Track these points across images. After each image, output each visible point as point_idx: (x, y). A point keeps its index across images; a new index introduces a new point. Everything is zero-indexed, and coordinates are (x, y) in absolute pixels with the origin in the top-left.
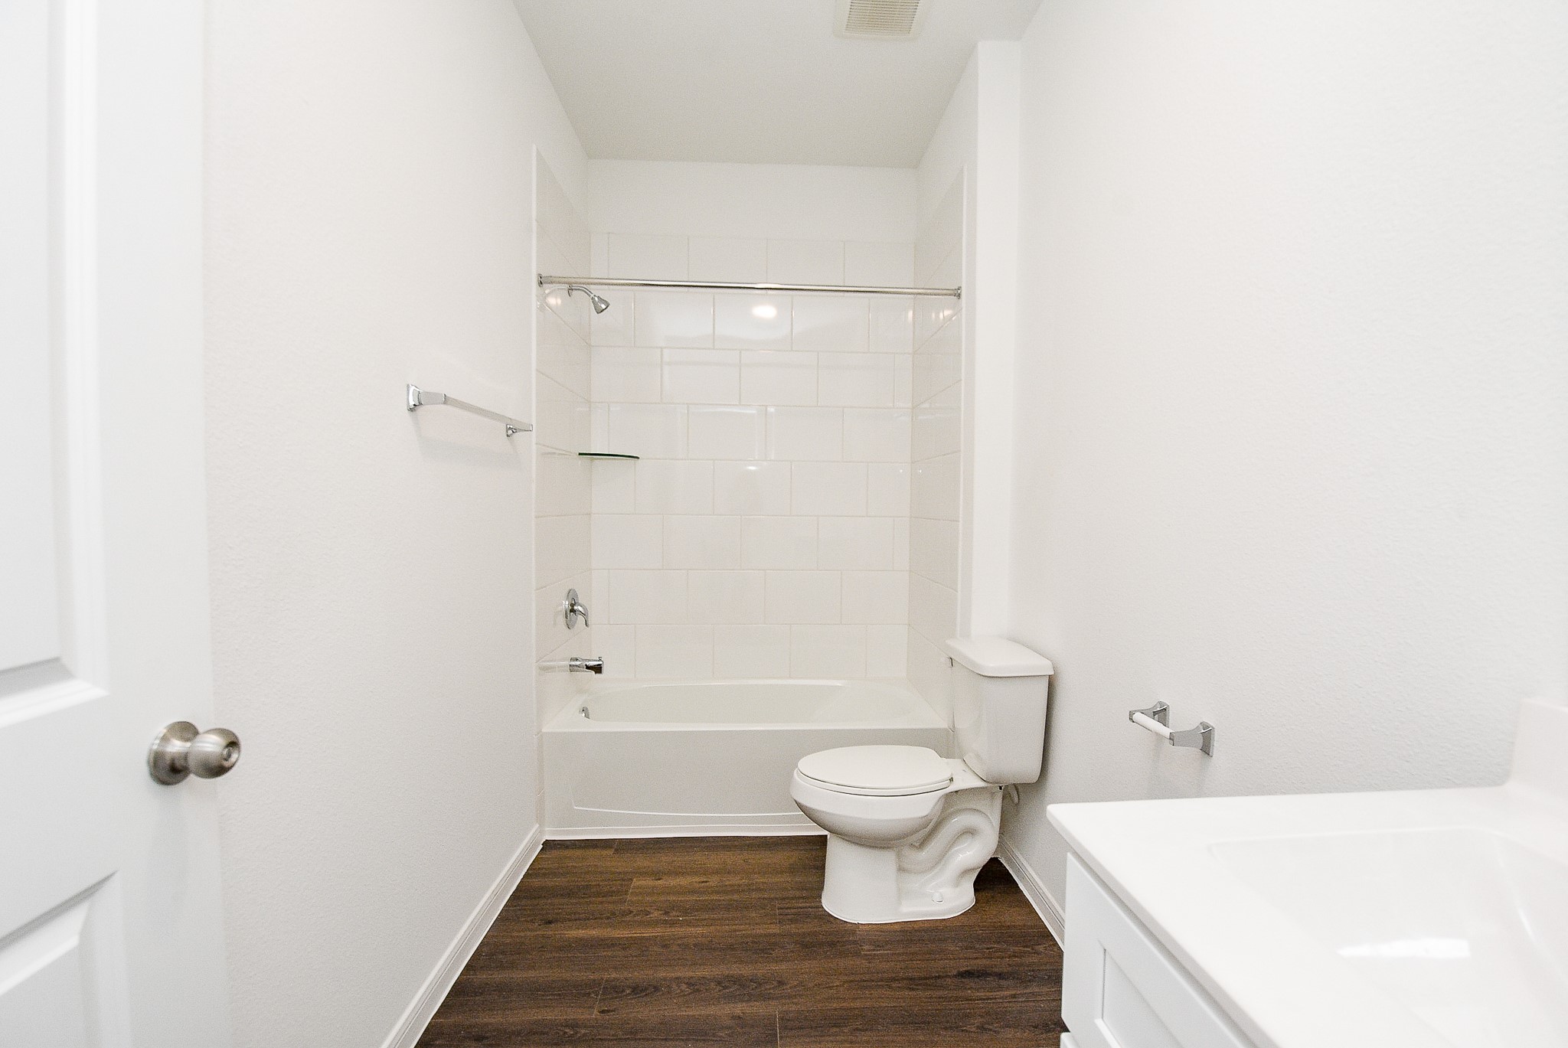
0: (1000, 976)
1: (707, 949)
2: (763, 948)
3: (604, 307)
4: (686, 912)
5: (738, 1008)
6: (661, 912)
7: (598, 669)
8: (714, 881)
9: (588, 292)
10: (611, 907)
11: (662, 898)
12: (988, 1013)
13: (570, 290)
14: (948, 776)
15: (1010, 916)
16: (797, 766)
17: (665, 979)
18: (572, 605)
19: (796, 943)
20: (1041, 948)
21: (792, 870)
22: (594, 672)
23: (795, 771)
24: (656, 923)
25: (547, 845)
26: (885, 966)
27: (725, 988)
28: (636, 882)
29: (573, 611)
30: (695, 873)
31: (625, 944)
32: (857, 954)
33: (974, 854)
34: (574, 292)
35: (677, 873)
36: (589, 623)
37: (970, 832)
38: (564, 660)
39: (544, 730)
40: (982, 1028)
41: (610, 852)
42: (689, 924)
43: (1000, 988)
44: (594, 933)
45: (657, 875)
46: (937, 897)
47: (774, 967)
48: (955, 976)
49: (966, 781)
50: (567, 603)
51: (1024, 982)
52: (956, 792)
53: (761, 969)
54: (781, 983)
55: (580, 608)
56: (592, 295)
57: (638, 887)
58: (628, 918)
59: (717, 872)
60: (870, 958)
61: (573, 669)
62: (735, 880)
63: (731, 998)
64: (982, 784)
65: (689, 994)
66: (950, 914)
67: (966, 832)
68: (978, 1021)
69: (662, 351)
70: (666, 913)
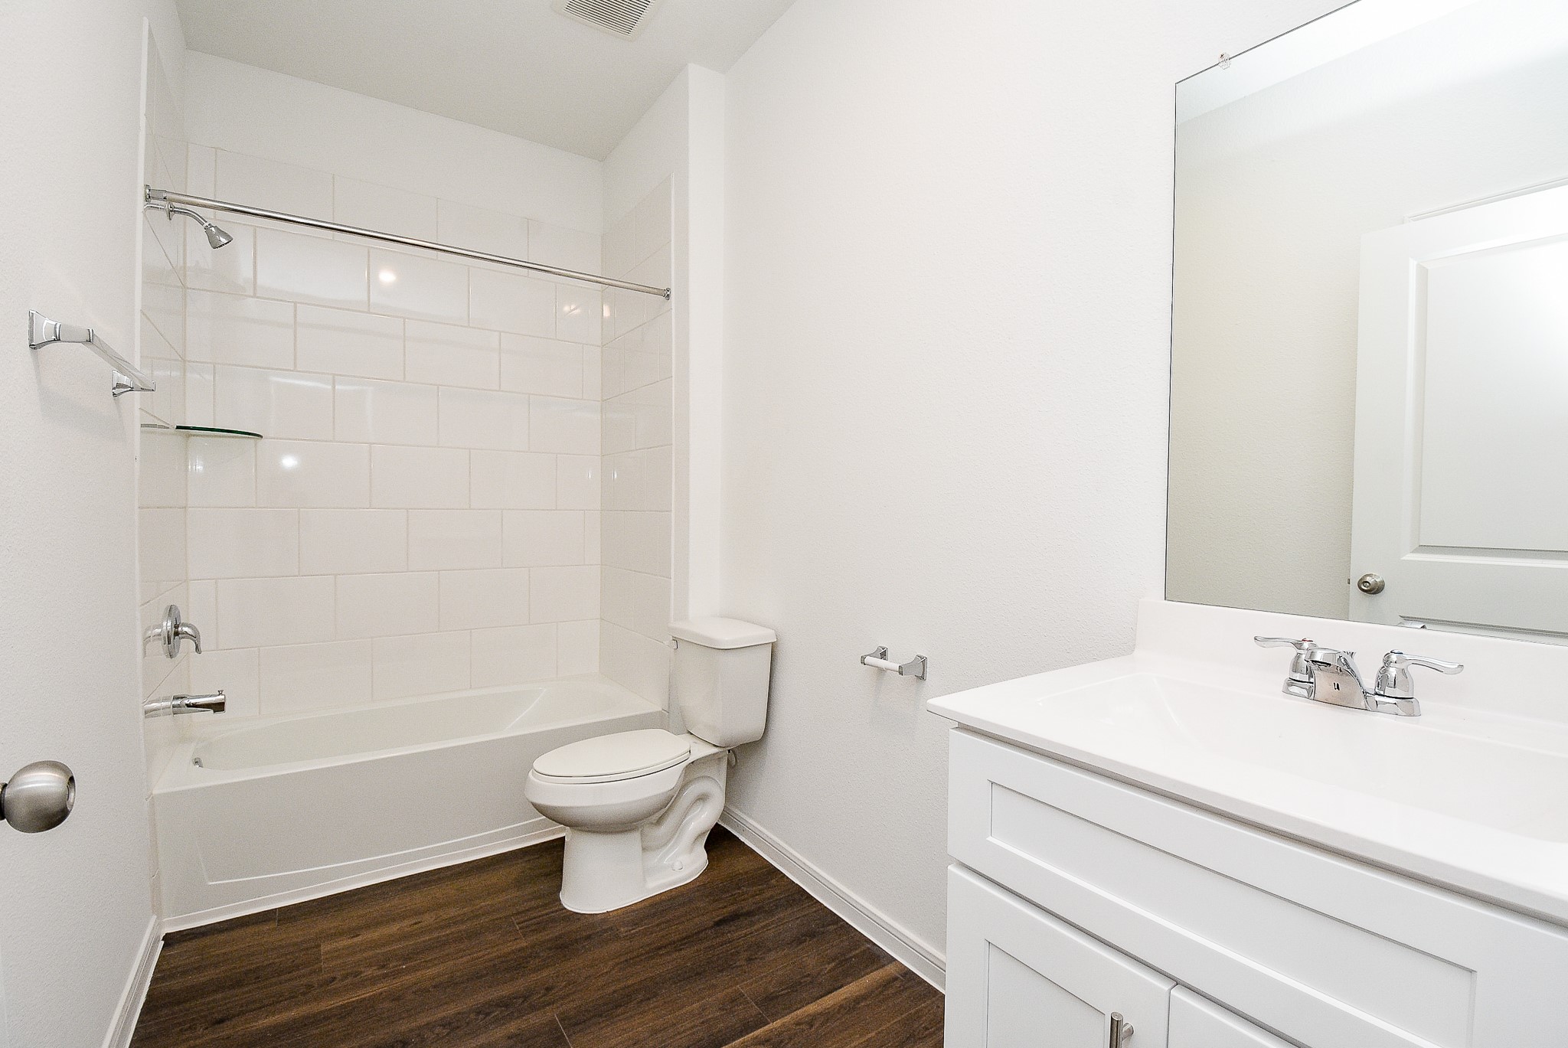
0: (749, 914)
1: (451, 985)
2: (517, 965)
3: (224, 241)
4: (406, 958)
5: (512, 1027)
6: (375, 968)
7: (219, 707)
8: (428, 919)
9: (201, 220)
10: (304, 981)
11: (371, 953)
12: (750, 947)
13: (172, 211)
14: (687, 749)
15: (741, 865)
16: (532, 767)
17: (412, 1030)
18: (176, 626)
19: (550, 949)
20: (773, 882)
21: (518, 884)
22: (212, 711)
23: (530, 773)
24: (373, 981)
25: (170, 940)
26: (646, 940)
27: (488, 1014)
28: (325, 948)
29: (177, 634)
30: (403, 917)
31: (345, 1012)
32: (617, 938)
33: (704, 818)
34: (176, 216)
35: (376, 923)
36: (202, 647)
37: (702, 798)
38: (166, 699)
39: (155, 792)
40: (750, 960)
41: (273, 925)
42: (415, 969)
43: (753, 924)
44: (293, 1013)
45: (354, 932)
46: (677, 865)
47: (534, 977)
48: (712, 927)
49: (702, 751)
50: (169, 624)
51: (770, 913)
52: (692, 763)
53: (520, 985)
54: (548, 989)
55: (186, 629)
56: (207, 224)
57: (328, 952)
58: (333, 986)
59: (428, 910)
60: (631, 938)
61: (176, 710)
62: (453, 912)
63: (499, 1021)
64: (716, 750)
65: (448, 1034)
66: (690, 878)
67: (699, 799)
68: (744, 955)
69: (295, 307)
70: (383, 967)
